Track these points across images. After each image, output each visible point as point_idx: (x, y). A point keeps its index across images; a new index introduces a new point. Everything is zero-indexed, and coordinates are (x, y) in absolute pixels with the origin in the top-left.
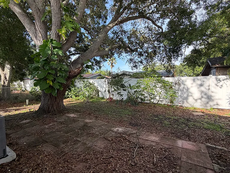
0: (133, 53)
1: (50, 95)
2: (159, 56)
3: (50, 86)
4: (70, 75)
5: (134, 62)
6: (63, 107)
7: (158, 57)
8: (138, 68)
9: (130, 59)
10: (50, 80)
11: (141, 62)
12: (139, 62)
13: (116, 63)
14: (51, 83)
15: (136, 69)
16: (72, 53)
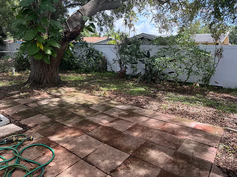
0: (163, 6)
1: (42, 63)
2: (204, 10)
3: (41, 51)
4: (65, 37)
5: (163, 21)
6: (58, 79)
7: (202, 12)
8: (170, 30)
9: (158, 15)
10: (41, 43)
11: (175, 20)
12: (173, 20)
13: (137, 20)
14: (42, 48)
15: (166, 32)
16: (69, 4)
